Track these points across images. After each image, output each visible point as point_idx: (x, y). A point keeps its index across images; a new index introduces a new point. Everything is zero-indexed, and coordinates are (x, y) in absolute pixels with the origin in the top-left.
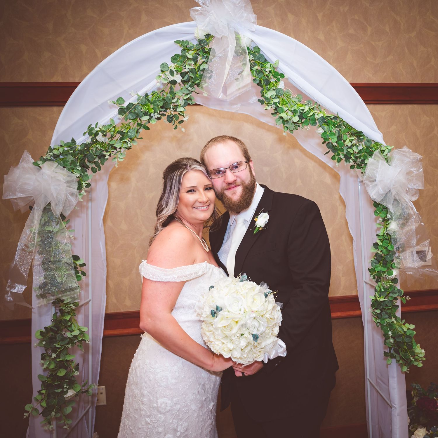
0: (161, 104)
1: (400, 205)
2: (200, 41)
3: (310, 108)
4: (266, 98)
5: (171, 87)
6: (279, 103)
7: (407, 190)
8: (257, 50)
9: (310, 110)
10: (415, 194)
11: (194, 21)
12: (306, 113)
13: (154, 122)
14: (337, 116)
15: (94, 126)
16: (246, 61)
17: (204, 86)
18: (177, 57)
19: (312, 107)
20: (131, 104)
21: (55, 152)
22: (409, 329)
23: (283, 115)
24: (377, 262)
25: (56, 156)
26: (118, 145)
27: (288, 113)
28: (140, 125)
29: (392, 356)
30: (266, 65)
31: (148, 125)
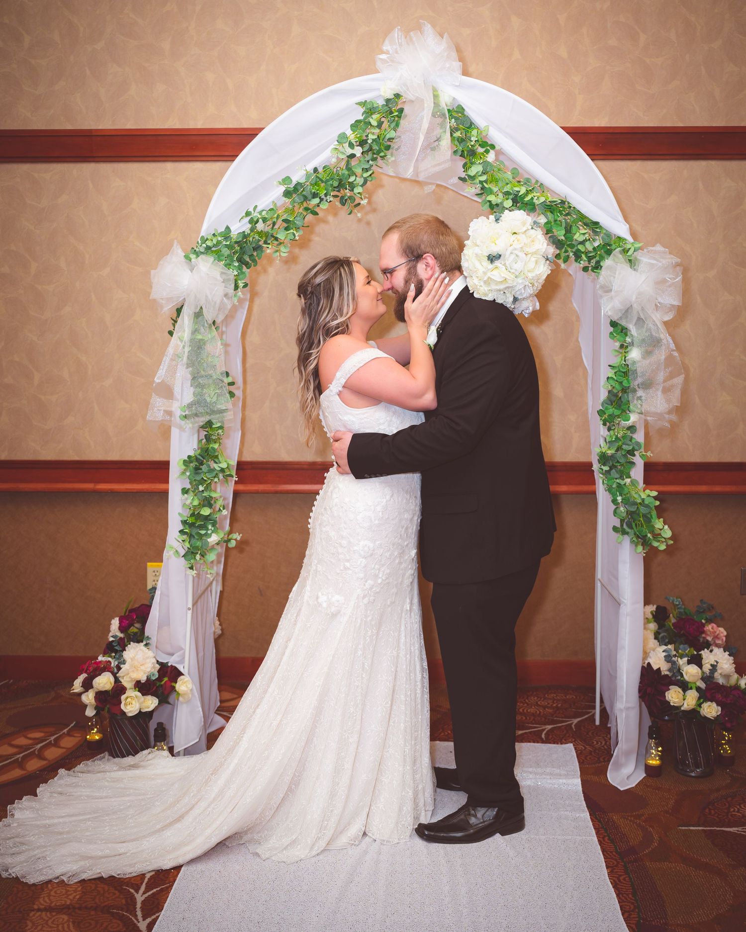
0: (336, 184)
1: (645, 326)
2: (388, 101)
3: (528, 189)
4: (469, 176)
5: (348, 162)
6: (486, 181)
7: (656, 305)
8: (461, 109)
9: (528, 192)
10: (670, 310)
11: (379, 72)
12: (522, 196)
13: (324, 206)
14: (564, 200)
15: (251, 210)
16: (446, 128)
17: (390, 161)
18: (357, 124)
19: (531, 188)
20: (298, 184)
21: (209, 243)
22: (649, 496)
23: (491, 198)
24: (610, 403)
25: (208, 248)
26: (281, 236)
27: (498, 195)
28: (307, 209)
29: (624, 533)
30: (471, 132)
31: (317, 210)
